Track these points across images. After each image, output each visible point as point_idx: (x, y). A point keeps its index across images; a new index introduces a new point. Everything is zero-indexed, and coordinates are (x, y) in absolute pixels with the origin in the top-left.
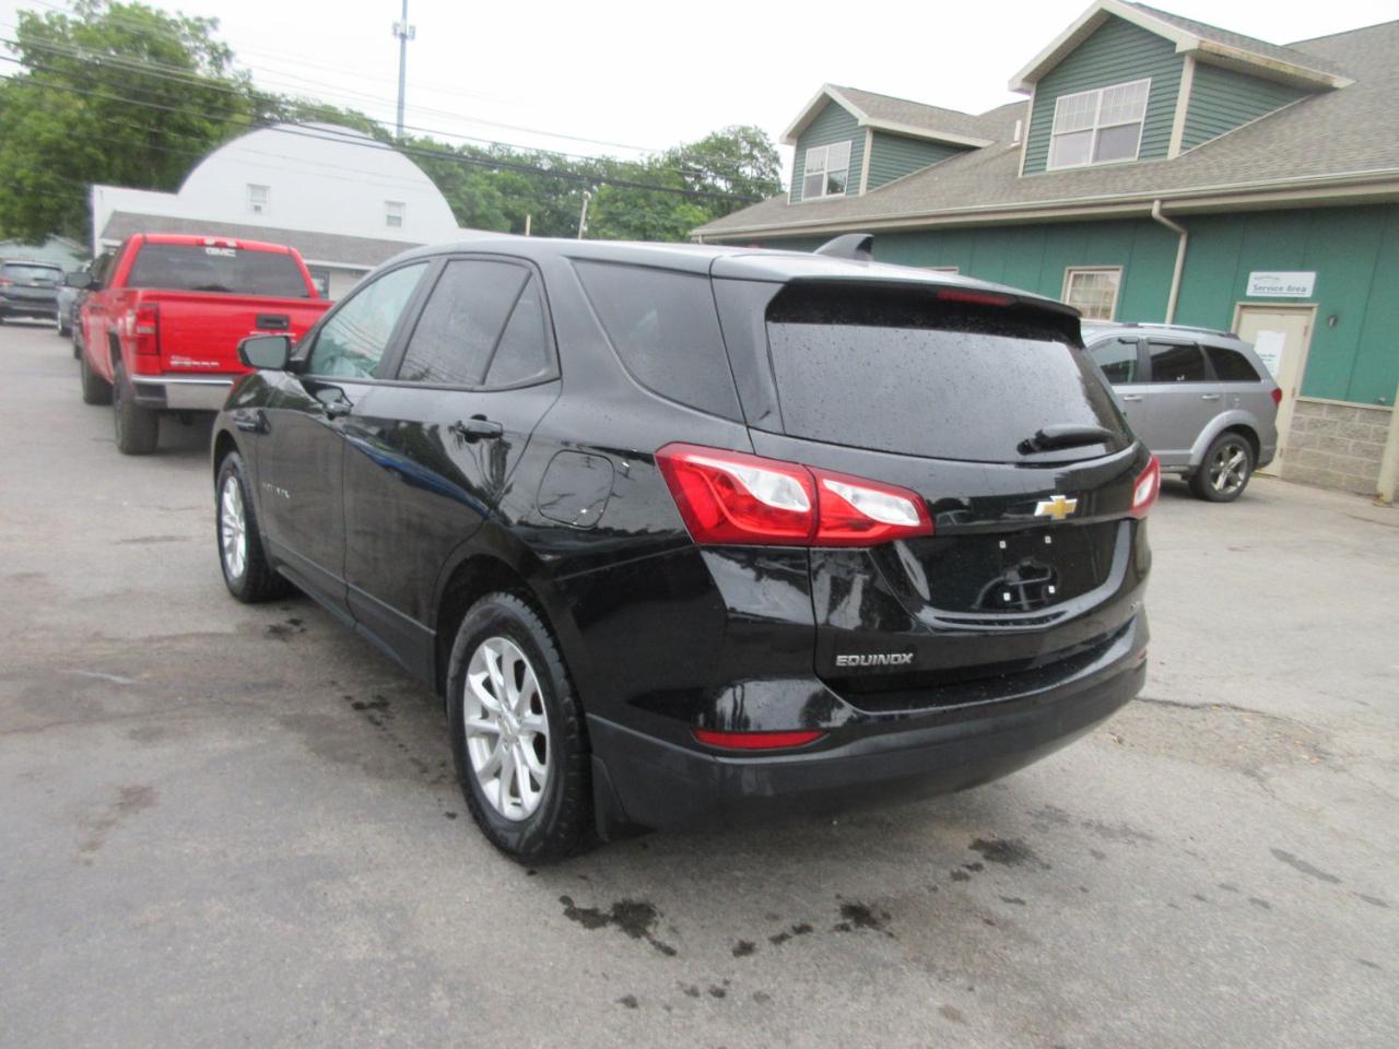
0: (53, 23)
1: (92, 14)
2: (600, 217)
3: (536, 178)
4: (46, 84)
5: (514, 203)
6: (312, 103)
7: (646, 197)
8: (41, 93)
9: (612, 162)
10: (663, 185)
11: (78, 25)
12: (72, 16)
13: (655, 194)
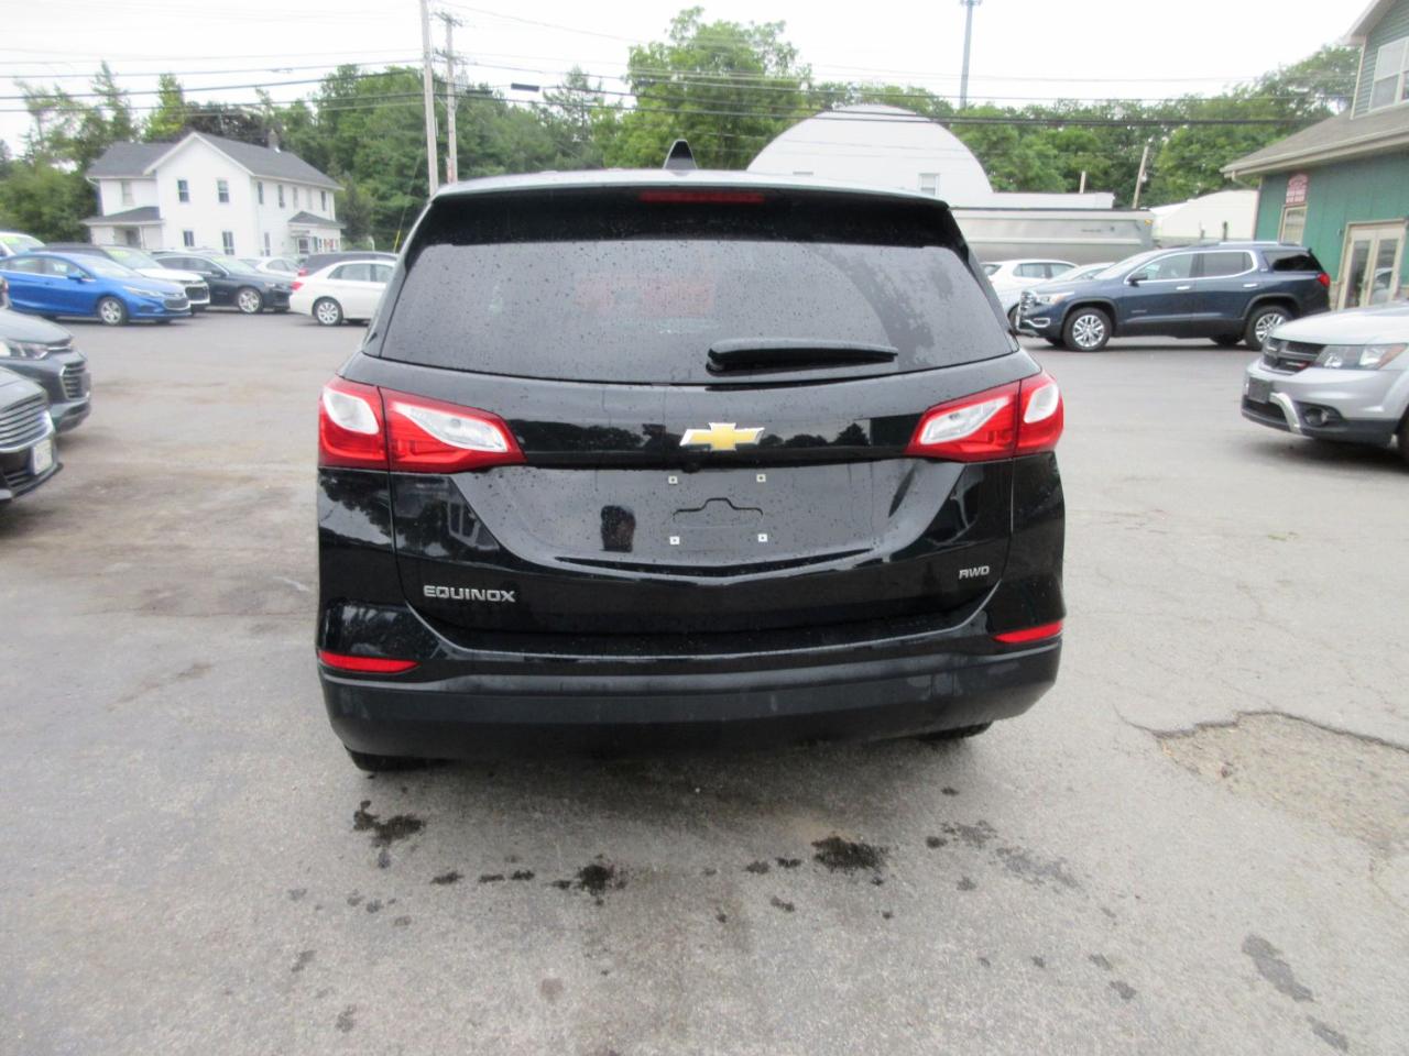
0: (653, 53)
1: (683, 38)
2: (1170, 164)
3: (1104, 130)
4: (646, 108)
5: (1074, 161)
6: (875, 85)
7: (1228, 134)
8: (643, 115)
9: (1195, 101)
10: (1252, 118)
11: (673, 51)
12: (669, 43)
13: (1240, 130)
